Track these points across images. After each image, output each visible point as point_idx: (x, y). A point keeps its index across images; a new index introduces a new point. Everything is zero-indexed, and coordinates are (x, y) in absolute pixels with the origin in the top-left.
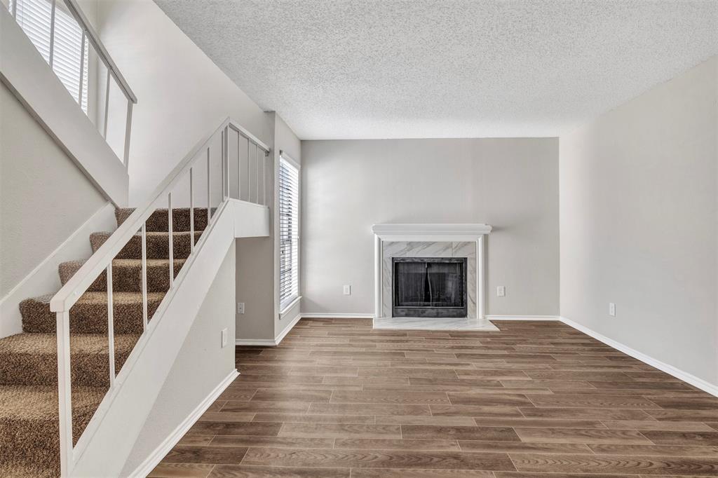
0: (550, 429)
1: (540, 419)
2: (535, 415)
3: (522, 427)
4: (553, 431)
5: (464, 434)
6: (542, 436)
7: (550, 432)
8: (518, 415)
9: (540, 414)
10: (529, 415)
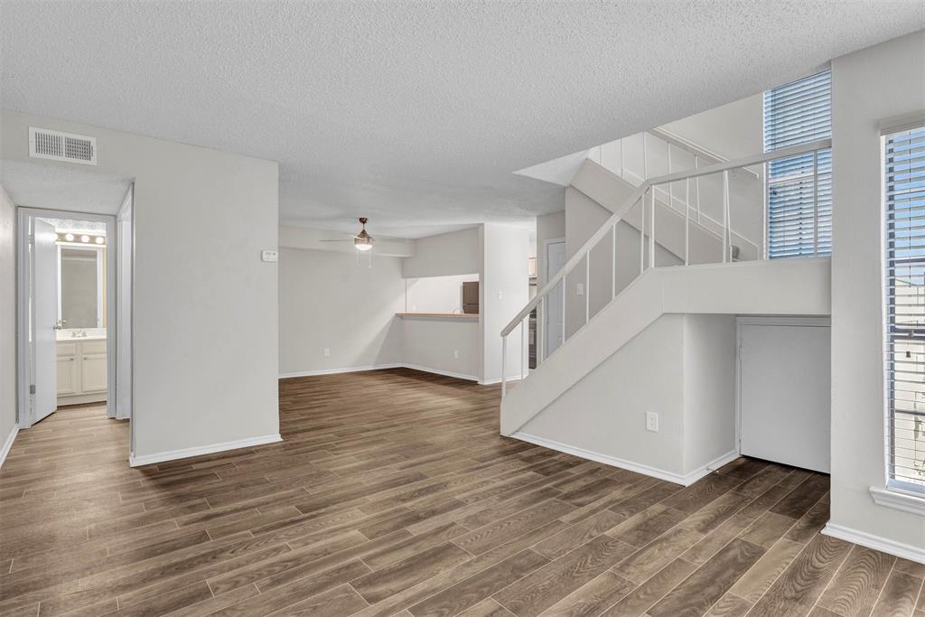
0: (329, 553)
1: (340, 564)
2: (348, 567)
3: (359, 545)
4: (326, 552)
5: (410, 517)
6: (337, 542)
7: (329, 550)
8: (368, 559)
9: (342, 572)
10: (355, 564)
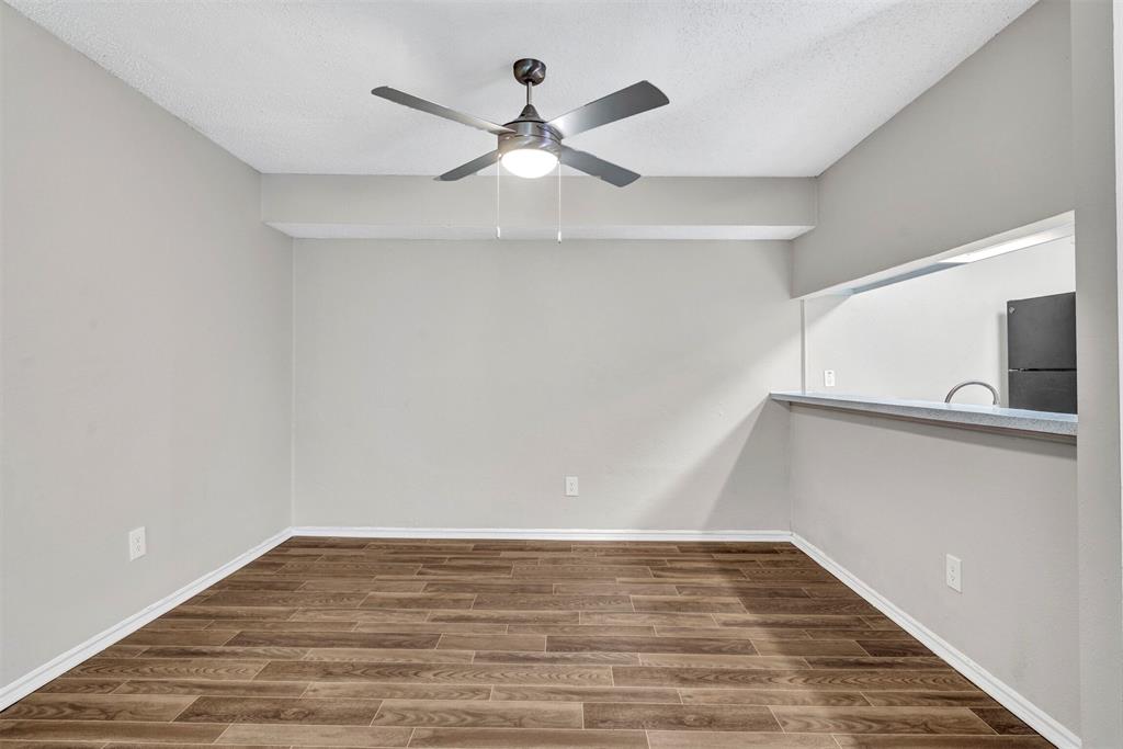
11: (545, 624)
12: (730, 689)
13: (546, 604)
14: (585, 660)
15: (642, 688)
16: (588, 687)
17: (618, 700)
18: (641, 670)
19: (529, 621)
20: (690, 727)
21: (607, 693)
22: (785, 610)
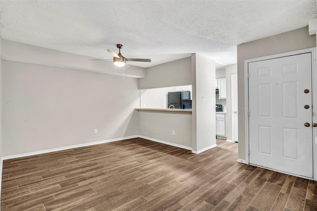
11: (40, 174)
12: (94, 171)
13: (37, 170)
14: (56, 177)
15: (74, 177)
16: (59, 181)
17: (68, 181)
18: (72, 174)
19: (33, 175)
20: (87, 179)
21: (65, 181)
22: (149, 145)
